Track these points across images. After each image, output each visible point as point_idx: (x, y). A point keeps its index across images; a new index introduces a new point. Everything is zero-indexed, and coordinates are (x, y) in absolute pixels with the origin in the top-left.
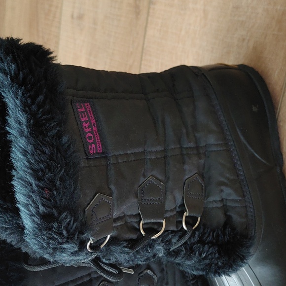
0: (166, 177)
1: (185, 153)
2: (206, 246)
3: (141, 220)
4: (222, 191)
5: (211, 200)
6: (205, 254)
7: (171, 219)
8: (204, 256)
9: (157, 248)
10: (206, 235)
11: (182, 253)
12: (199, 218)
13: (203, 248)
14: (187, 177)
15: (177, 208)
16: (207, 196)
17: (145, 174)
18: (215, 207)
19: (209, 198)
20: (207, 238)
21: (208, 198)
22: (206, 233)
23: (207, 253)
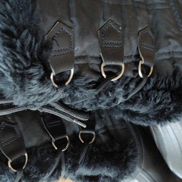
0: (123, 23)
1: (136, 6)
2: (160, 92)
3: (102, 62)
4: (169, 43)
5: (161, 52)
6: (160, 99)
7: (129, 65)
8: (158, 101)
9: (117, 91)
10: (160, 83)
11: (139, 99)
12: (152, 68)
13: (158, 94)
14: (140, 29)
15: (133, 57)
16: (157, 48)
17: (105, 17)
18: (165, 59)
19: (160, 50)
20: (161, 85)
21: (158, 50)
22: (159, 81)
23: (161, 98)
